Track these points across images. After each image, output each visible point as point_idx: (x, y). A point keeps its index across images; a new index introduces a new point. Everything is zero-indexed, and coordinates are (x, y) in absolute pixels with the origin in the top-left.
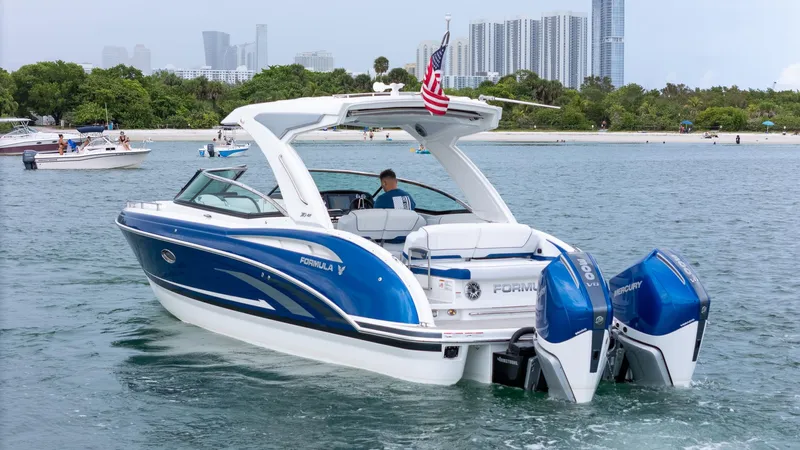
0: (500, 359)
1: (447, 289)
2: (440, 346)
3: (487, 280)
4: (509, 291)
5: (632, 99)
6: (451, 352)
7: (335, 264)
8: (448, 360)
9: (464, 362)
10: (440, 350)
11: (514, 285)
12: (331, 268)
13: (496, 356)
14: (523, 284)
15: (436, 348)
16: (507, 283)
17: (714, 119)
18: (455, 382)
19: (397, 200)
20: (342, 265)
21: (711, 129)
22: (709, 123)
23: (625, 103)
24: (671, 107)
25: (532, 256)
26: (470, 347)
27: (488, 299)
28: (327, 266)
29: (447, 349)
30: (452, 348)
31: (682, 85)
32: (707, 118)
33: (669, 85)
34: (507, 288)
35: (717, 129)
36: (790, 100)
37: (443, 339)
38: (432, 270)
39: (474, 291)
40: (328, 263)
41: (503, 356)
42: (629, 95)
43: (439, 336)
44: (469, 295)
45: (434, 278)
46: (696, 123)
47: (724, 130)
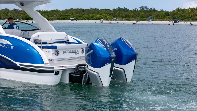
0: (72, 75)
1: (48, 52)
2: (54, 71)
3: (61, 49)
4: (67, 53)
5: (6, 12)
6: (57, 73)
7: (9, 46)
8: (56, 76)
9: (61, 76)
10: (54, 73)
11: (68, 51)
12: (8, 47)
13: (70, 74)
14: (70, 51)
15: (52, 72)
16: (66, 50)
17: (27, 17)
18: (57, 83)
19: (15, 26)
20: (12, 46)
21: (27, 20)
22: (26, 18)
23: (4, 13)
24: (16, 14)
25: (66, 42)
26: (63, 71)
27: (62, 55)
28: (6, 46)
29: (56, 72)
30: (57, 71)
31: (17, 9)
32: (26, 17)
33: (14, 9)
34: (66, 52)
35: (28, 20)
36: (45, 13)
37: (55, 69)
38: (42, 46)
39: (57, 53)
40: (6, 45)
41: (73, 74)
42: (5, 11)
43: (53, 68)
44: (56, 54)
45: (43, 49)
46: (23, 18)
47: (30, 20)
